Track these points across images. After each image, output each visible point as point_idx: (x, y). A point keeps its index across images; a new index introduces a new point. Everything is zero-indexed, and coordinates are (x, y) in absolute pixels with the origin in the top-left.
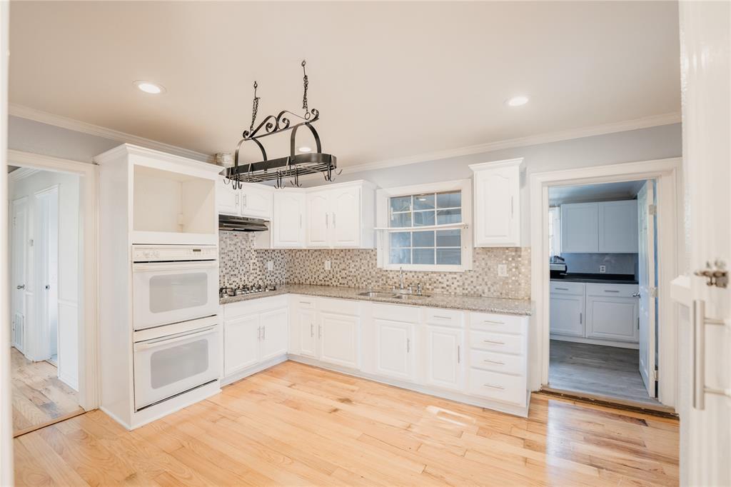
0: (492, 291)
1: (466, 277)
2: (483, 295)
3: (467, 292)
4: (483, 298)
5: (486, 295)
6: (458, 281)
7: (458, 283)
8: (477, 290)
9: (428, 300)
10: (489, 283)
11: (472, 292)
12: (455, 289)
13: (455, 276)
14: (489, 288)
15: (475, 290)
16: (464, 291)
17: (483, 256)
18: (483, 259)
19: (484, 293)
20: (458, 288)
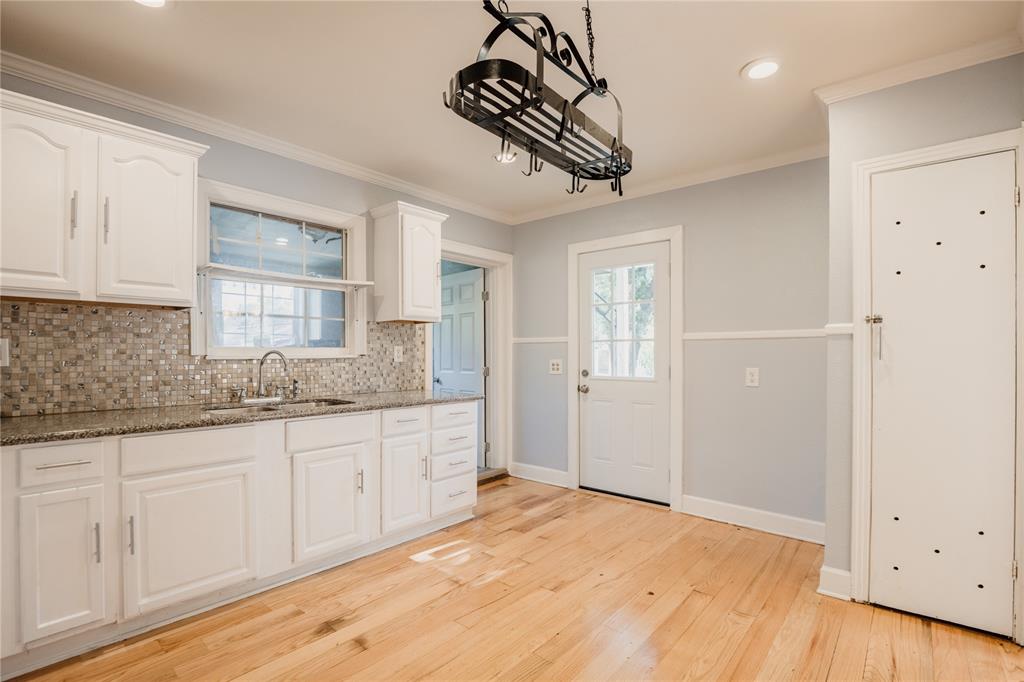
0: (388, 383)
1: (358, 365)
2: (378, 390)
3: (358, 388)
4: (378, 395)
5: (381, 390)
6: (347, 373)
7: (347, 376)
8: (371, 384)
9: (352, 406)
10: (385, 372)
11: (365, 387)
12: (343, 385)
13: (343, 365)
14: (384, 379)
15: (369, 384)
16: (355, 388)
17: (378, 334)
18: (379, 338)
19: (379, 386)
20: (346, 384)
